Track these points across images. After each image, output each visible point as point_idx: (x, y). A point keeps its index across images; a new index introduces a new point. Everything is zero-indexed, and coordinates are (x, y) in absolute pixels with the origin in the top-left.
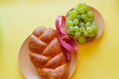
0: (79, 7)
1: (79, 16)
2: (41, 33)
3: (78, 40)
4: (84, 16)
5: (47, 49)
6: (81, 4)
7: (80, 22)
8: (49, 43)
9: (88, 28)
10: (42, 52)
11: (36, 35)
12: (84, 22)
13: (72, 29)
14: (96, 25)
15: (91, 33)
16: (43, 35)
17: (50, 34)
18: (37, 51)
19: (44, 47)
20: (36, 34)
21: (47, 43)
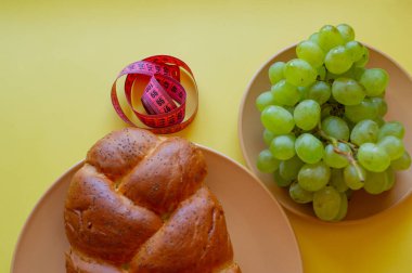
0: (326, 46)
1: (322, 86)
2: (132, 160)
3: (311, 204)
4: (346, 89)
5: (155, 243)
6: (335, 30)
7: (323, 118)
8: (166, 210)
9: (368, 149)
10: (131, 255)
11: (102, 170)
12: (342, 116)
13: (285, 149)
14: (401, 136)
15: (381, 174)
16: (139, 171)
17: (177, 165)
18: (105, 250)
19: (141, 233)
20: (103, 164)
21: (157, 213)
